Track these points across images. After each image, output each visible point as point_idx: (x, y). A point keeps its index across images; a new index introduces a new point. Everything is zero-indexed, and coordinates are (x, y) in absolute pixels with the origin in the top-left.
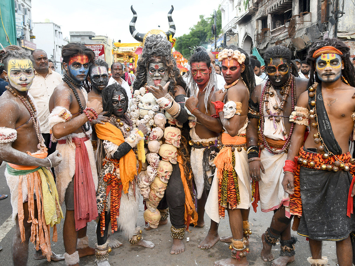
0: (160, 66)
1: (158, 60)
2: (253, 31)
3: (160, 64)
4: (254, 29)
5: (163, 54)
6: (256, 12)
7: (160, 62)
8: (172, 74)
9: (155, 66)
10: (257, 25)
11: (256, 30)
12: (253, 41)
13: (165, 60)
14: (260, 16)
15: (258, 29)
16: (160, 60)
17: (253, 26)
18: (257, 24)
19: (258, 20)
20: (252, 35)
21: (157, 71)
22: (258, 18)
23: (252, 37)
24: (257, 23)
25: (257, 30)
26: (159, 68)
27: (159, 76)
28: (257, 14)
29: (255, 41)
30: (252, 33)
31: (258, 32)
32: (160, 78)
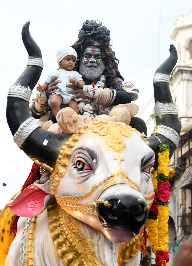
0: (97, 51)
1: (96, 44)
2: (177, 207)
3: (97, 49)
4: (178, 204)
5: (104, 38)
6: (181, 174)
7: (97, 47)
8: (110, 65)
9: (92, 50)
10: (184, 197)
11: (182, 207)
12: (176, 226)
13: (104, 45)
14: (188, 183)
15: (186, 206)
16: (99, 44)
17: (177, 198)
18: (182, 196)
19: (184, 188)
20: (175, 216)
21: (93, 56)
22: (184, 185)
23: (175, 218)
24: (183, 193)
25: (184, 207)
26: (96, 53)
27: (95, 62)
28: (182, 179)
29: (178, 227)
30: (175, 212)
31: (184, 210)
32: (96, 65)
